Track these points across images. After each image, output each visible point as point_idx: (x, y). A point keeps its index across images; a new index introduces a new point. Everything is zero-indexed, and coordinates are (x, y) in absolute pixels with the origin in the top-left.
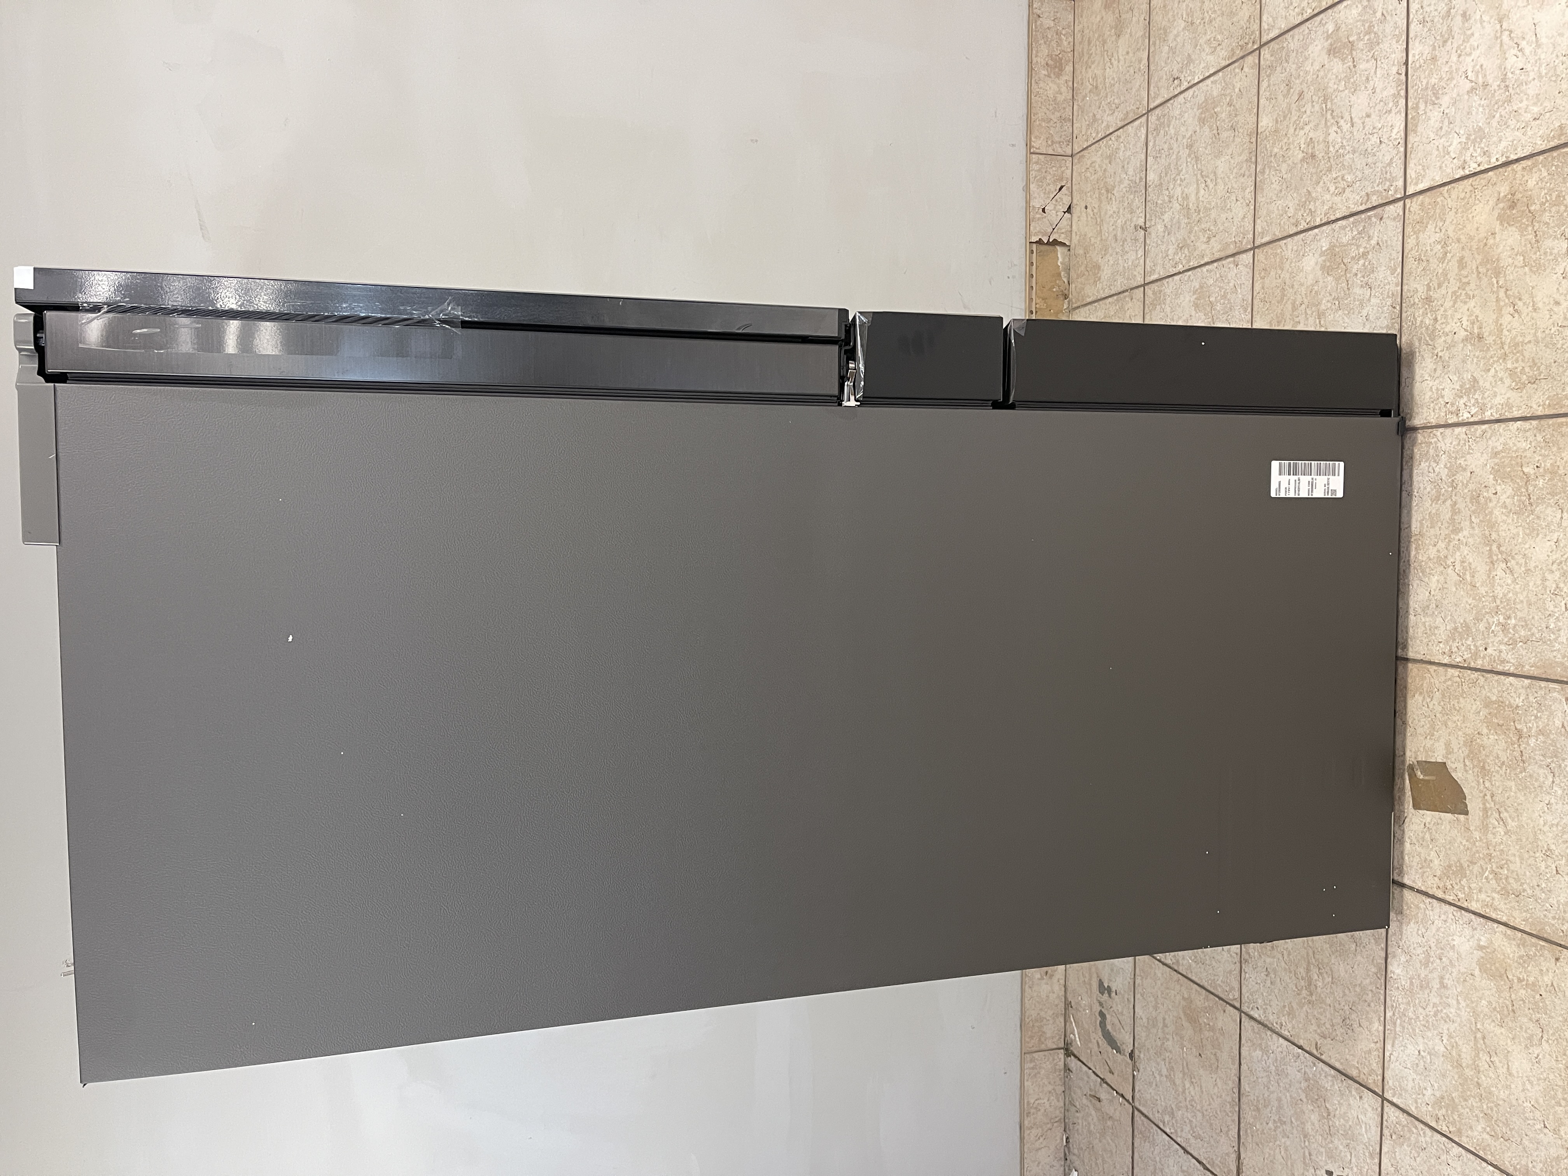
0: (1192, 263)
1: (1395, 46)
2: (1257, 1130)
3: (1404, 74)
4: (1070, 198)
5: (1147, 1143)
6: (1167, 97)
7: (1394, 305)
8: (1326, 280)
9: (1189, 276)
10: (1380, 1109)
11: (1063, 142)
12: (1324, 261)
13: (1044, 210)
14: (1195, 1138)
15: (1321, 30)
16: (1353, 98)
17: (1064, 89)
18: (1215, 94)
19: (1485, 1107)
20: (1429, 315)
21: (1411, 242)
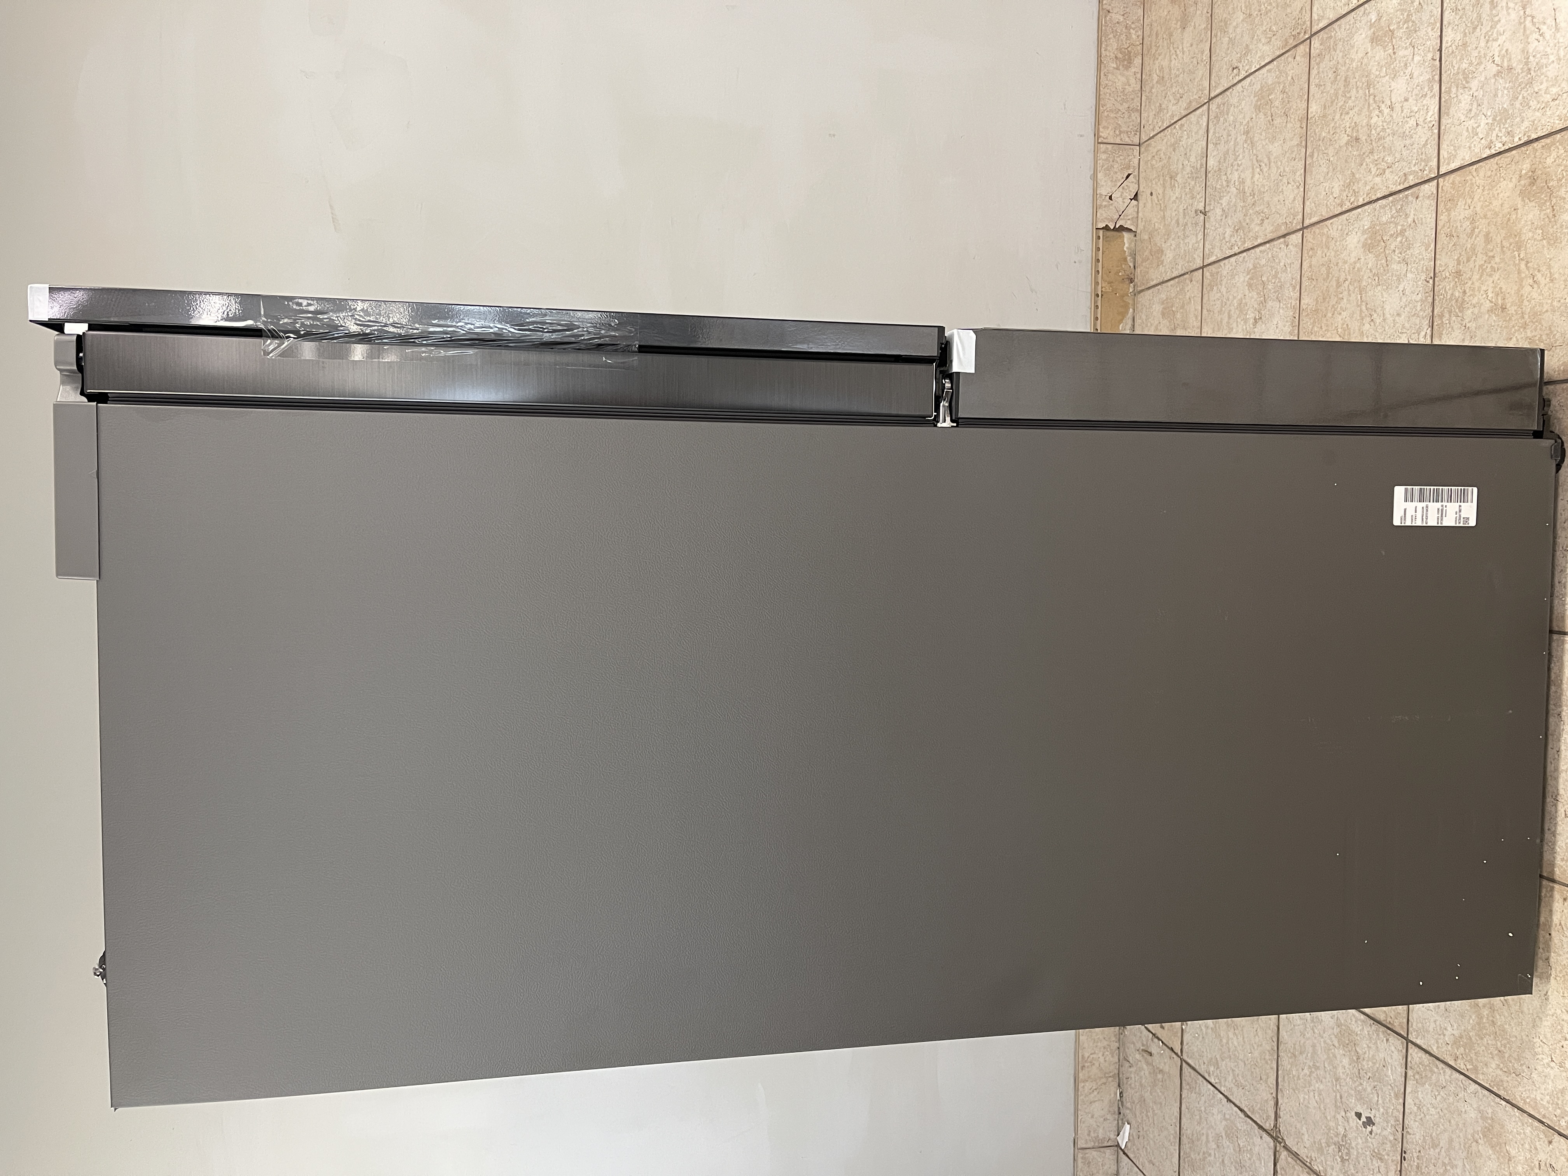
0: (1246, 245)
1: (1431, 33)
2: (1294, 1076)
3: (1438, 59)
4: (1137, 186)
5: (1193, 1094)
6: (1226, 86)
7: (1428, 280)
8: (1367, 257)
9: (1244, 258)
10: (1404, 1051)
11: (1131, 132)
12: (1366, 239)
13: (1110, 198)
14: (1238, 1086)
15: (1364, 20)
16: (1393, 84)
17: (1132, 81)
18: (1270, 83)
19: (1499, 1044)
20: (1458, 288)
21: (1443, 218)
